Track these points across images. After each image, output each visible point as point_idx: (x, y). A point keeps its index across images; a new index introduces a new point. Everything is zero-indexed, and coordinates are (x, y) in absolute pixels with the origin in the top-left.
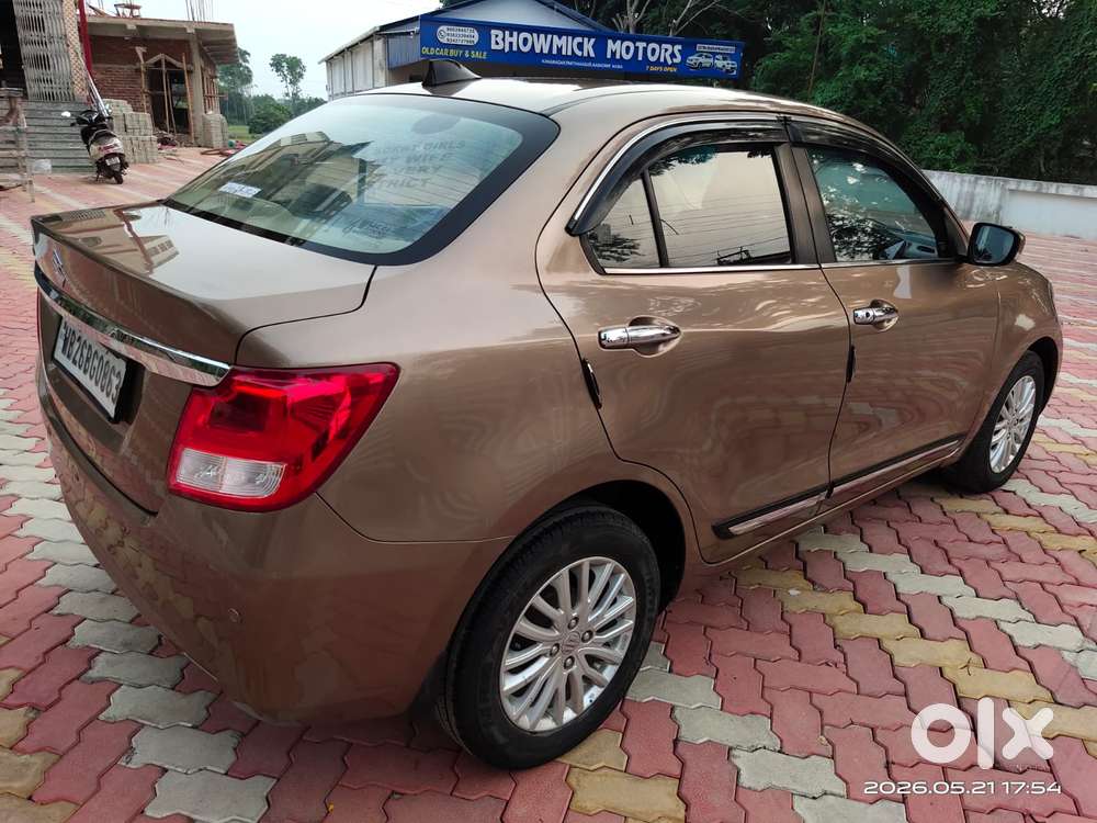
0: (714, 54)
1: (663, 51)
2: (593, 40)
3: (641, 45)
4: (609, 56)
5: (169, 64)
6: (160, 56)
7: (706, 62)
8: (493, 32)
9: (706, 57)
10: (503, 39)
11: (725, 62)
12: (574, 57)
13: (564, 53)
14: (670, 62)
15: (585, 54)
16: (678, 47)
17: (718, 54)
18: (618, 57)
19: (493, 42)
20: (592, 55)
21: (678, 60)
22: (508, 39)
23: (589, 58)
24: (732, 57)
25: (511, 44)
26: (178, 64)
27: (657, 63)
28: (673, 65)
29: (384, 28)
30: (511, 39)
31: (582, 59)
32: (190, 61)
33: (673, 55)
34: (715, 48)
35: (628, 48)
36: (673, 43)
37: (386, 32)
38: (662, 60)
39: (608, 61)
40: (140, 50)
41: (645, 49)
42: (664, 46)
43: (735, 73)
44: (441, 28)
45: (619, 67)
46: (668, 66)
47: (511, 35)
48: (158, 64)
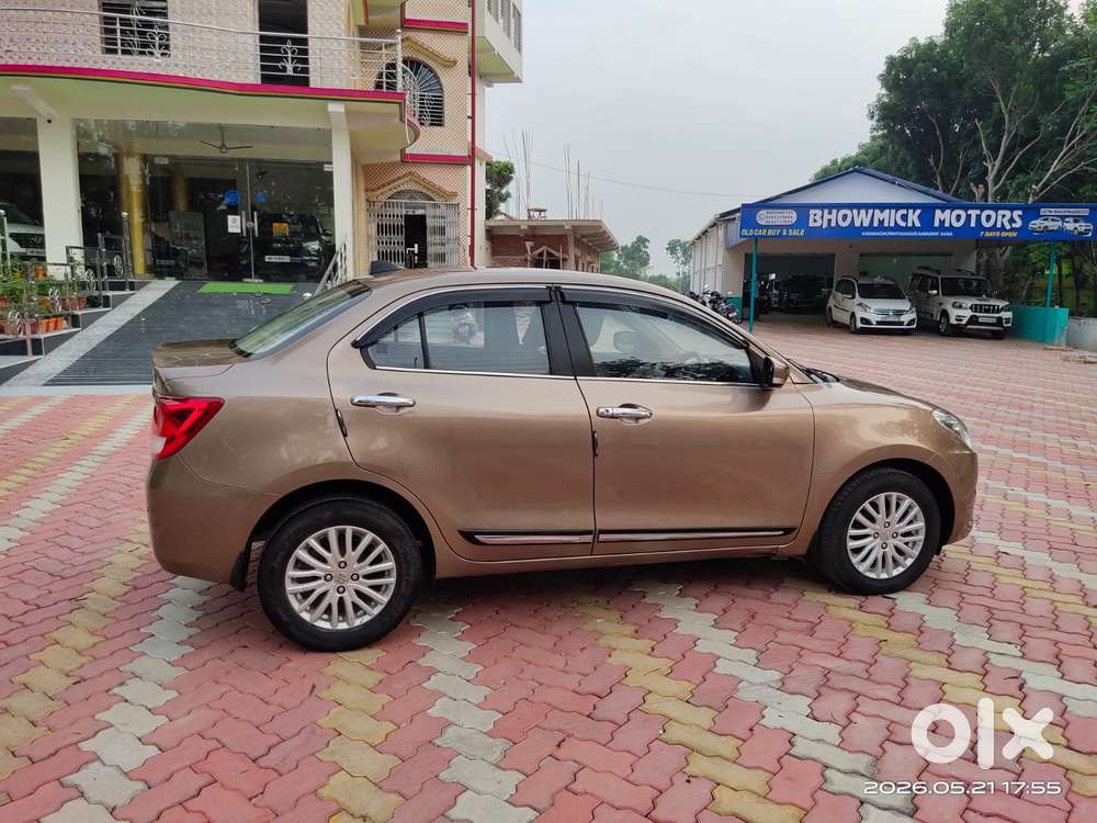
0: (1063, 218)
1: (1000, 218)
2: (918, 212)
3: (974, 213)
4: (937, 224)
5: (549, 254)
6: (544, 248)
7: (1053, 225)
8: (812, 212)
9: (1053, 220)
10: (822, 217)
11: (1077, 225)
12: (897, 227)
13: (886, 224)
14: (1008, 227)
15: (910, 225)
16: (1017, 213)
17: (1066, 216)
18: (947, 225)
19: (811, 220)
20: (918, 224)
21: (1019, 224)
22: (826, 217)
23: (913, 228)
24: (1085, 219)
25: (830, 220)
26: (557, 254)
27: (994, 228)
28: (1012, 230)
29: (724, 215)
30: (830, 217)
31: (907, 229)
32: (566, 251)
33: (1012, 220)
34: (1063, 211)
35: (959, 217)
36: (1012, 209)
37: (726, 218)
38: (999, 225)
39: (935, 229)
40: (529, 244)
41: (978, 217)
42: (1001, 212)
43: (1090, 235)
44: (761, 212)
45: (948, 234)
46: (1006, 231)
47: (830, 213)
48: (541, 254)
